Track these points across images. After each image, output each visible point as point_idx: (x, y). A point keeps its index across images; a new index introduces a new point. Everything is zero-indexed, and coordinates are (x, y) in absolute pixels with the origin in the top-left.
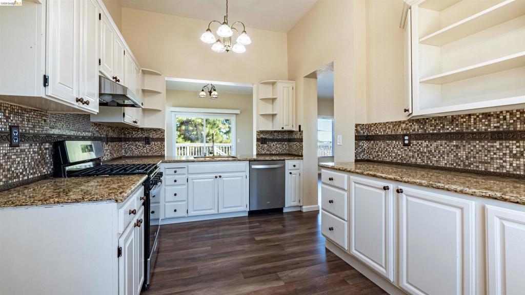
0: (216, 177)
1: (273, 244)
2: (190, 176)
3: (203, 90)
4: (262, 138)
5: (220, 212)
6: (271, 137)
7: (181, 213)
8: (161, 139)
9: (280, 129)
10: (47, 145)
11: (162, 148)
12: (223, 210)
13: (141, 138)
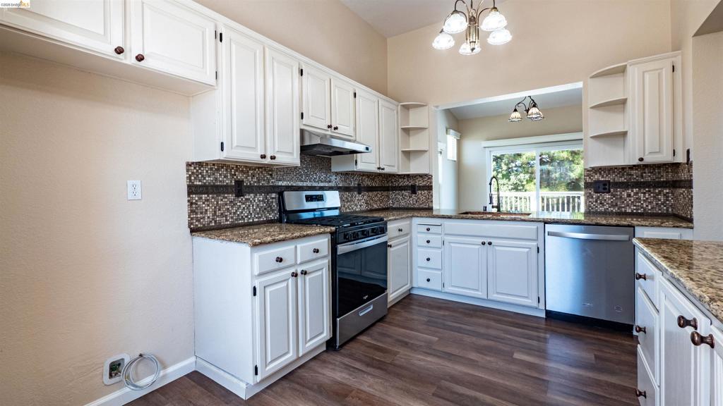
0: (483, 244)
1: (536, 375)
2: (447, 238)
3: (515, 110)
4: (598, 182)
5: (489, 298)
6: (622, 179)
7: (435, 285)
8: (428, 186)
9: (636, 162)
10: (274, 195)
11: (430, 198)
12: (496, 295)
13: (407, 186)
